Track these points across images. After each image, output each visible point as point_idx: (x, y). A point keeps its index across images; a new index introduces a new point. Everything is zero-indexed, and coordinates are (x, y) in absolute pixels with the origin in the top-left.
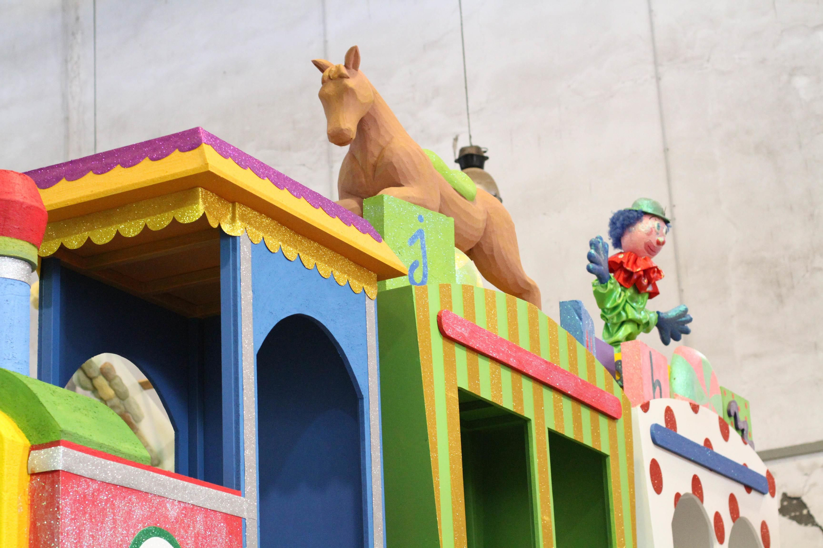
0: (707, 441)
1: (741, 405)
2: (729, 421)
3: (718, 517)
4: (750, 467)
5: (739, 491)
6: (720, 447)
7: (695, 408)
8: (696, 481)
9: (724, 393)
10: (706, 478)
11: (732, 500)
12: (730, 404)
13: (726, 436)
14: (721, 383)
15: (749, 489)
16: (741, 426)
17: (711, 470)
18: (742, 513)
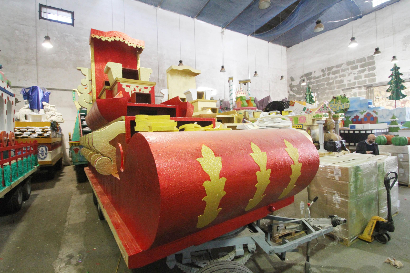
0: (5, 88)
1: (10, 82)
2: (8, 85)
3: (5, 100)
4: (11, 92)
5: (9, 96)
6: (7, 89)
7: (3, 82)
8: (2, 94)
9: (7, 80)
10: (4, 93)
11: (8, 97)
12: (8, 82)
13: (8, 87)
14: (7, 79)
15: (11, 96)
16: (10, 86)
17: (5, 92)
18: (9, 99)
